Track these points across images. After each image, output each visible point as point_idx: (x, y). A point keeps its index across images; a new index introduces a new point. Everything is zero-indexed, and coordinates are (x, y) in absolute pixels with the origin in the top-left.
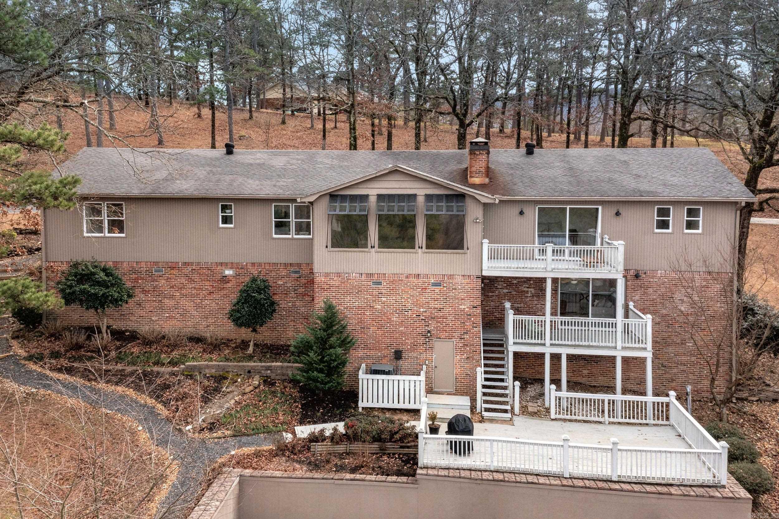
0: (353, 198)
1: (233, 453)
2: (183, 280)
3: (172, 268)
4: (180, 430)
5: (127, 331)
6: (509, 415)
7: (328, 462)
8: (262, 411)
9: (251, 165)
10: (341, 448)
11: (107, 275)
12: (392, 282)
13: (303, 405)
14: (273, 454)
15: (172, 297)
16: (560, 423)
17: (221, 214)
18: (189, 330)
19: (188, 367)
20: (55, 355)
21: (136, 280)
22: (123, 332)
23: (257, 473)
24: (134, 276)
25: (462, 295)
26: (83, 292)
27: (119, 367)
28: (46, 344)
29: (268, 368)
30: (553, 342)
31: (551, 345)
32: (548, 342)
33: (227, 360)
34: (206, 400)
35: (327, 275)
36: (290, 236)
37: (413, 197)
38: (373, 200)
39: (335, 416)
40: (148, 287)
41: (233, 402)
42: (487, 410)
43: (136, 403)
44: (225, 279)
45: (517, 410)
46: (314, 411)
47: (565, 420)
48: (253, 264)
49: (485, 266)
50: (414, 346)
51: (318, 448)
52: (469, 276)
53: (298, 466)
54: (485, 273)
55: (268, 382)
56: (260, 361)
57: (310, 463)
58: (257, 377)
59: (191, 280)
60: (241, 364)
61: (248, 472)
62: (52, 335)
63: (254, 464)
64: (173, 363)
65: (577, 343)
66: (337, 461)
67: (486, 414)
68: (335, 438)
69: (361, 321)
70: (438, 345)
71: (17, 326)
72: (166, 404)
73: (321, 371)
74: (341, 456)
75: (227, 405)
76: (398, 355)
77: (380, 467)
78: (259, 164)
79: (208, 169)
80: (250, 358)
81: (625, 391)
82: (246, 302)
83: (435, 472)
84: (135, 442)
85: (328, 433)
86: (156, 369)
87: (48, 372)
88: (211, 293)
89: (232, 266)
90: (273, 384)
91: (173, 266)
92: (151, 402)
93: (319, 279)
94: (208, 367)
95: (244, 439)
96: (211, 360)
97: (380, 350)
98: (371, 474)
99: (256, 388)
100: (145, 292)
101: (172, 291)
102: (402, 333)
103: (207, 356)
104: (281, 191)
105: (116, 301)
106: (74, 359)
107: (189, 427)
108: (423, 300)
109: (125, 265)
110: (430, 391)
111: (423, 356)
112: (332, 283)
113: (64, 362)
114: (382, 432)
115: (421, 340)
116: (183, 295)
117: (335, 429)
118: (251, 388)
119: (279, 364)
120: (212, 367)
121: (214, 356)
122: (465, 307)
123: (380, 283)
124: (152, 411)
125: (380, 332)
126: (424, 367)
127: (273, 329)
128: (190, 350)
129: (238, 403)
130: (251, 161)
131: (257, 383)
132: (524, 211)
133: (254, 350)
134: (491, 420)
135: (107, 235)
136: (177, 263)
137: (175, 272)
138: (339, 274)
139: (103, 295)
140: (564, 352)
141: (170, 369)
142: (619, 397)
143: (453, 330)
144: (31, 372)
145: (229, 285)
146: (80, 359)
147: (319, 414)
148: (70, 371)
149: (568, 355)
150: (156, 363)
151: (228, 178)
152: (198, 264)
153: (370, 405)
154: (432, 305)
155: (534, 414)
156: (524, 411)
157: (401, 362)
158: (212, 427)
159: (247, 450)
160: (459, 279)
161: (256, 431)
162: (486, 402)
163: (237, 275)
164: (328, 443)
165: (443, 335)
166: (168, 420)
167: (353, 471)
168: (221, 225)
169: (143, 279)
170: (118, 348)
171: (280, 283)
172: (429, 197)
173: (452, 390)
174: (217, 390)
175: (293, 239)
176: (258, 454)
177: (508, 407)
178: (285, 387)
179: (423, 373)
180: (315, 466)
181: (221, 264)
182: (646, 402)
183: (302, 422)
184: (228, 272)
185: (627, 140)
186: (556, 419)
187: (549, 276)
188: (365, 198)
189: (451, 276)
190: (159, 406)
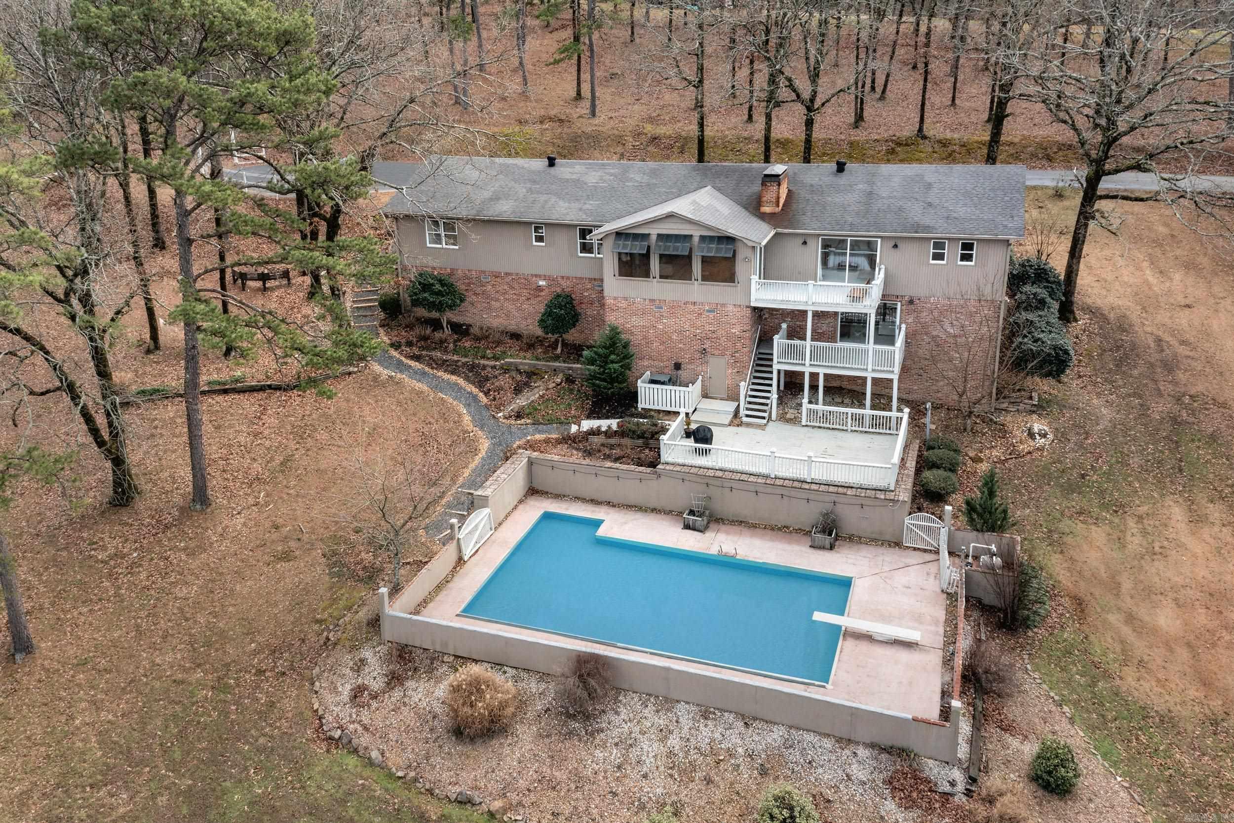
0: (636, 237)
1: (529, 438)
2: (506, 287)
3: (497, 277)
4: (494, 417)
5: (464, 324)
6: (765, 421)
7: (599, 451)
8: (559, 405)
9: (567, 180)
10: (612, 441)
11: (443, 285)
12: (672, 307)
13: (593, 402)
14: (559, 442)
15: (497, 300)
16: (810, 429)
17: (534, 234)
18: (512, 327)
19: (506, 363)
20: (410, 344)
21: (469, 284)
22: (461, 325)
23: (542, 456)
24: (467, 281)
25: (734, 321)
26: (425, 299)
27: (455, 358)
28: (403, 333)
29: (570, 369)
30: (812, 363)
31: (811, 365)
32: (807, 362)
33: (538, 359)
34: (518, 391)
35: (615, 298)
36: (593, 255)
37: (689, 237)
38: (654, 238)
39: (618, 413)
40: (479, 290)
41: (537, 396)
42: (747, 416)
43: (465, 390)
44: (539, 289)
45: (774, 416)
46: (601, 408)
47: (814, 427)
48: (563, 277)
49: (753, 298)
50: (692, 361)
51: (596, 440)
52: (740, 306)
53: (575, 452)
54: (753, 304)
55: (570, 380)
56: (564, 362)
57: (585, 451)
58: (561, 376)
59: (512, 288)
60: (548, 363)
61: (535, 454)
62: (407, 326)
63: (542, 449)
64: (495, 358)
65: (833, 364)
66: (607, 451)
67: (745, 419)
68: (609, 434)
69: (645, 338)
70: (712, 360)
71: (382, 315)
72: (486, 394)
73: (604, 380)
74: (612, 447)
75: (532, 398)
76: (678, 366)
77: (639, 458)
78: (574, 181)
79: (528, 185)
80: (556, 358)
81: (873, 407)
82: (550, 315)
83: (671, 468)
84: (458, 423)
85: (603, 429)
86: (482, 362)
87: (403, 359)
88: (528, 299)
89: (545, 278)
90: (573, 382)
91: (497, 276)
92: (475, 390)
93: (609, 301)
94: (521, 364)
95: (540, 427)
96: (525, 358)
97: (662, 361)
98: (629, 464)
99: (558, 385)
100: (475, 294)
101: (497, 296)
102: (681, 349)
103: (522, 354)
104: (584, 216)
105: (451, 306)
106: (423, 348)
107: (500, 414)
108: (699, 323)
109: (459, 272)
110: (705, 395)
111: (700, 368)
112: (620, 305)
113: (416, 350)
114: (645, 432)
115: (698, 356)
116: (506, 299)
117: (609, 427)
118: (554, 385)
119: (579, 366)
120: (525, 364)
121: (529, 355)
122: (736, 330)
123: (661, 308)
124: (475, 397)
125: (662, 347)
126: (700, 377)
127: (582, 332)
128: (510, 347)
129: (542, 397)
130: (568, 176)
131: (559, 380)
132: (808, 241)
133: (562, 350)
134: (748, 425)
135: (444, 246)
136: (500, 273)
137: (499, 280)
138: (626, 299)
139: (440, 302)
140: (822, 371)
141: (492, 363)
142: (868, 412)
143: (725, 349)
144: (391, 357)
145: (543, 293)
146: (427, 348)
147: (604, 411)
148: (417, 358)
149: (825, 375)
150: (483, 357)
151: (543, 198)
152: (517, 274)
153: (647, 406)
154: (707, 328)
155: (789, 421)
156: (782, 418)
157: (680, 372)
158: (519, 416)
159: (538, 437)
160: (730, 308)
161: (550, 422)
162: (748, 409)
163: (549, 286)
164: (602, 437)
165: (716, 352)
166: (487, 407)
167: (617, 460)
168: (535, 243)
169: (473, 284)
170: (455, 341)
171: (586, 294)
172: (703, 238)
173: (725, 396)
174: (527, 384)
175: (595, 258)
176: (547, 441)
177: (766, 415)
178: (582, 386)
179: (699, 383)
180: (589, 453)
181: (536, 276)
182: (890, 418)
183: (589, 417)
184: (542, 283)
185: (1003, 120)
186: (806, 426)
187: (810, 309)
188: (646, 236)
189: (723, 305)
190: (481, 394)
